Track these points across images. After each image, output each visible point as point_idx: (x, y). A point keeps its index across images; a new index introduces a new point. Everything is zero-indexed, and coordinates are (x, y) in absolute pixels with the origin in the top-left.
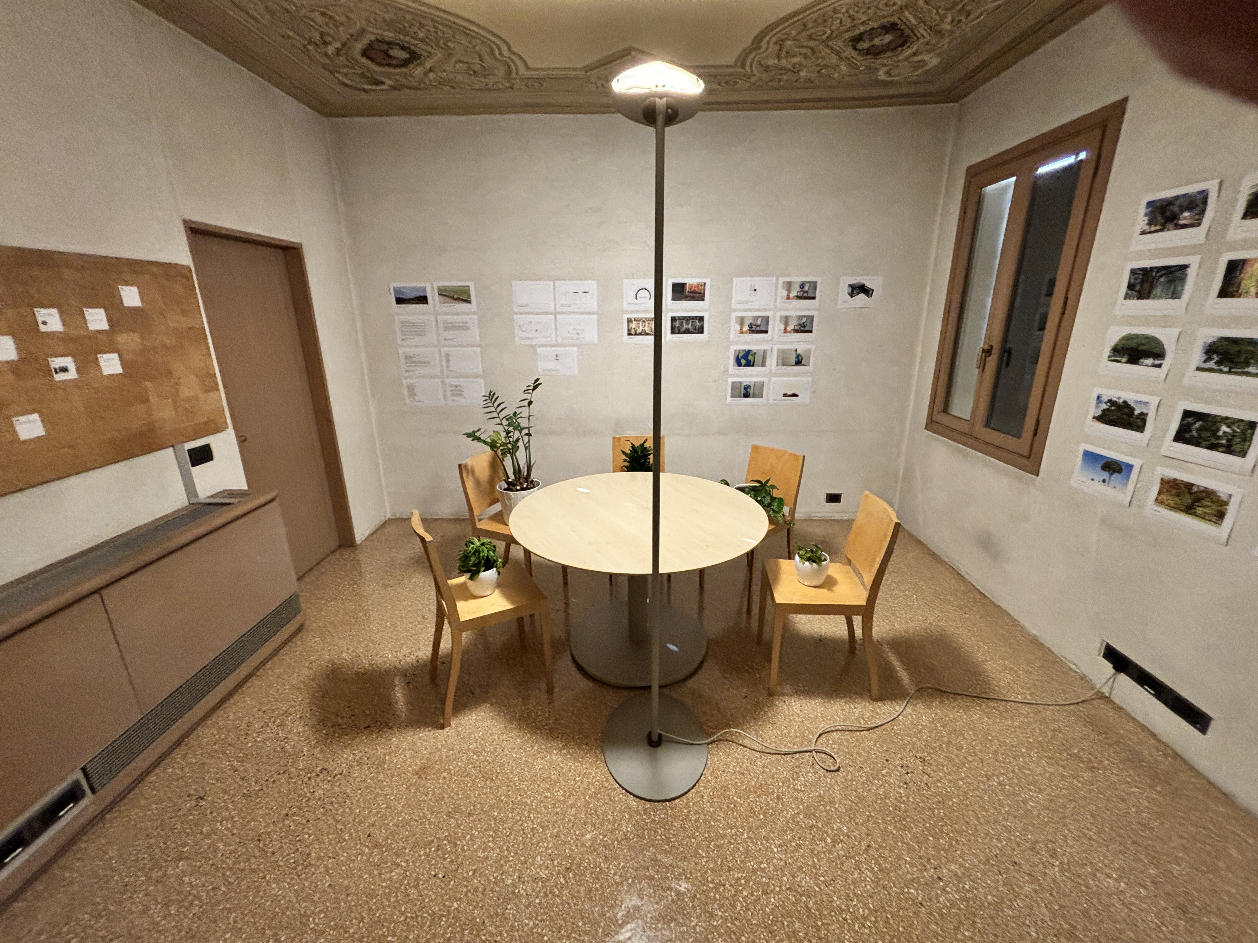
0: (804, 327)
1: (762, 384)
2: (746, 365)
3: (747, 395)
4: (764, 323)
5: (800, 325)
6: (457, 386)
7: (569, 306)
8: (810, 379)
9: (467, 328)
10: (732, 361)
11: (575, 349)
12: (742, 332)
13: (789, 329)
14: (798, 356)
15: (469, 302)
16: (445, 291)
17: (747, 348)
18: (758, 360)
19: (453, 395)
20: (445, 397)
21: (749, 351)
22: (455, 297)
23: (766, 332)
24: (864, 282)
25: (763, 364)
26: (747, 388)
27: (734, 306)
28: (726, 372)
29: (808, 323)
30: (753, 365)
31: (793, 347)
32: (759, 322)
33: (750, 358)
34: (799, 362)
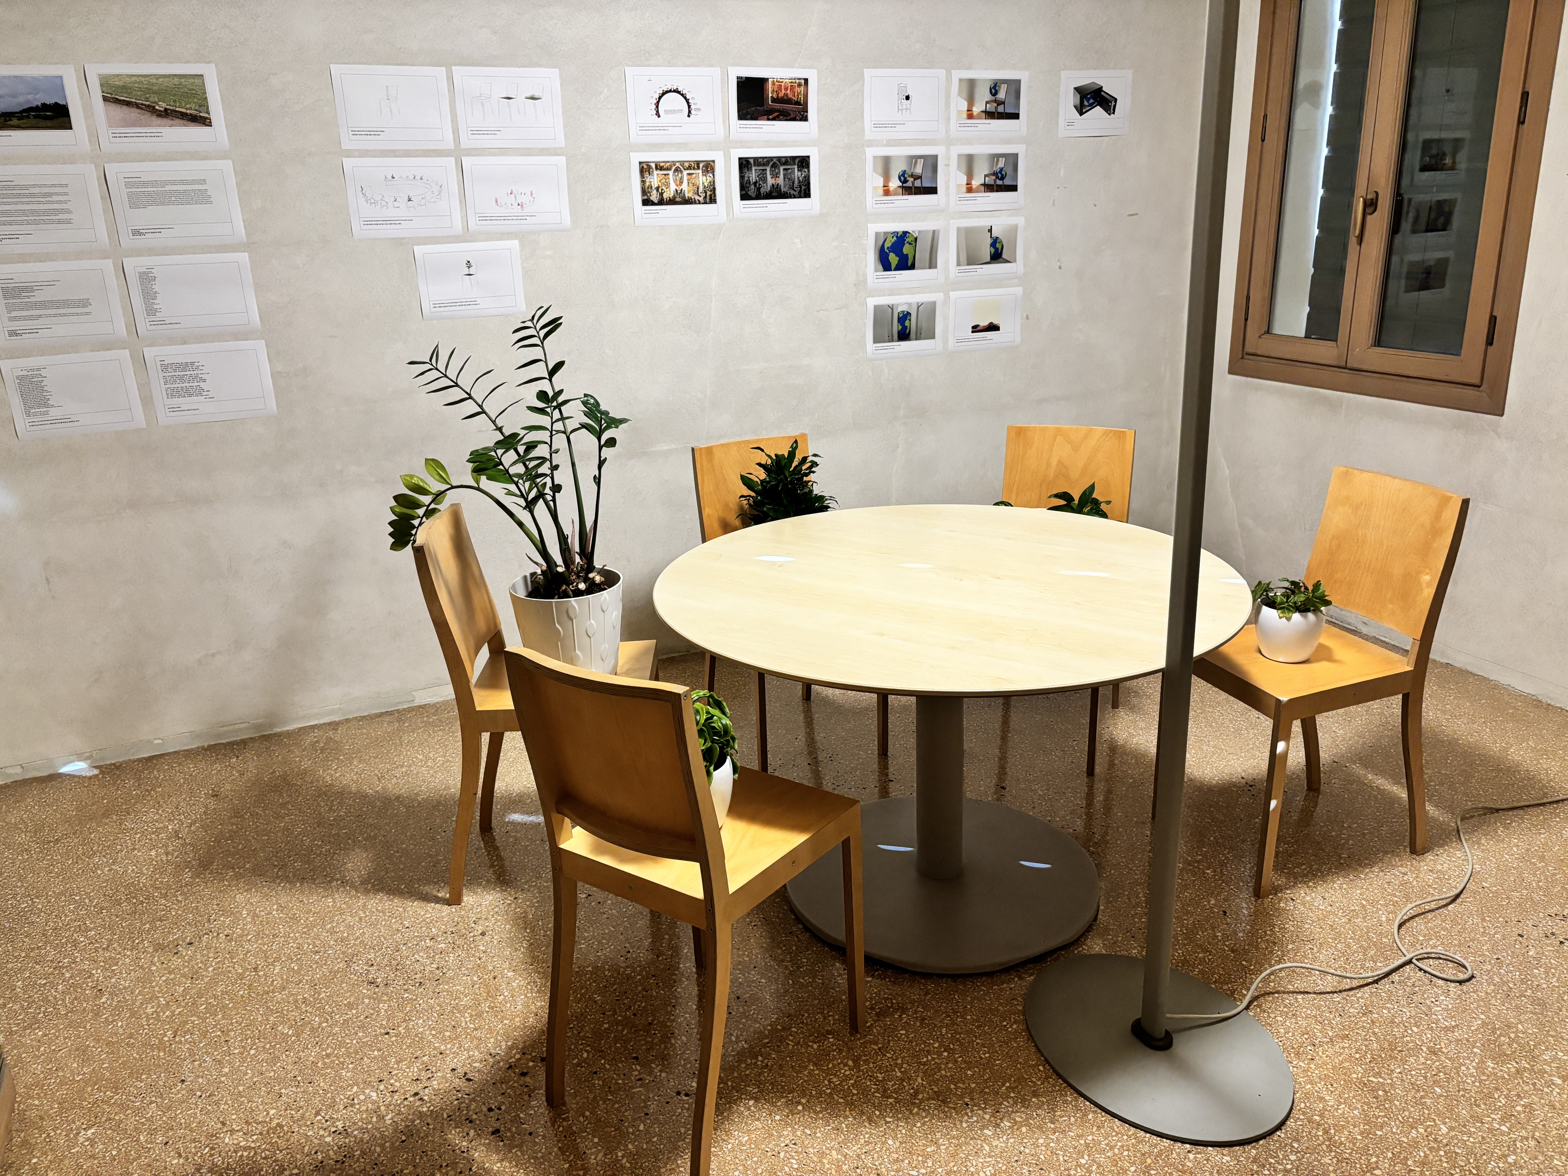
0: (1002, 178)
1: (931, 310)
2: (899, 267)
3: (904, 335)
4: (930, 169)
5: (995, 174)
6: (185, 366)
7: (494, 132)
8: (1019, 291)
9: (203, 198)
10: (871, 258)
11: (515, 243)
12: (887, 193)
13: (975, 183)
14: (995, 242)
15: (205, 122)
16: (124, 88)
17: (900, 228)
18: (922, 254)
19: (172, 394)
20: (147, 400)
21: (905, 233)
22: (161, 106)
23: (933, 191)
24: (1100, 82)
25: (932, 265)
26: (904, 317)
27: (869, 133)
28: (861, 283)
29: (1009, 171)
30: (912, 267)
31: (984, 222)
32: (918, 170)
33: (907, 249)
34: (997, 256)
